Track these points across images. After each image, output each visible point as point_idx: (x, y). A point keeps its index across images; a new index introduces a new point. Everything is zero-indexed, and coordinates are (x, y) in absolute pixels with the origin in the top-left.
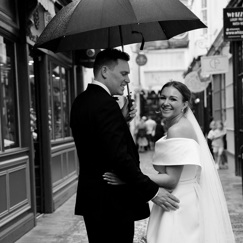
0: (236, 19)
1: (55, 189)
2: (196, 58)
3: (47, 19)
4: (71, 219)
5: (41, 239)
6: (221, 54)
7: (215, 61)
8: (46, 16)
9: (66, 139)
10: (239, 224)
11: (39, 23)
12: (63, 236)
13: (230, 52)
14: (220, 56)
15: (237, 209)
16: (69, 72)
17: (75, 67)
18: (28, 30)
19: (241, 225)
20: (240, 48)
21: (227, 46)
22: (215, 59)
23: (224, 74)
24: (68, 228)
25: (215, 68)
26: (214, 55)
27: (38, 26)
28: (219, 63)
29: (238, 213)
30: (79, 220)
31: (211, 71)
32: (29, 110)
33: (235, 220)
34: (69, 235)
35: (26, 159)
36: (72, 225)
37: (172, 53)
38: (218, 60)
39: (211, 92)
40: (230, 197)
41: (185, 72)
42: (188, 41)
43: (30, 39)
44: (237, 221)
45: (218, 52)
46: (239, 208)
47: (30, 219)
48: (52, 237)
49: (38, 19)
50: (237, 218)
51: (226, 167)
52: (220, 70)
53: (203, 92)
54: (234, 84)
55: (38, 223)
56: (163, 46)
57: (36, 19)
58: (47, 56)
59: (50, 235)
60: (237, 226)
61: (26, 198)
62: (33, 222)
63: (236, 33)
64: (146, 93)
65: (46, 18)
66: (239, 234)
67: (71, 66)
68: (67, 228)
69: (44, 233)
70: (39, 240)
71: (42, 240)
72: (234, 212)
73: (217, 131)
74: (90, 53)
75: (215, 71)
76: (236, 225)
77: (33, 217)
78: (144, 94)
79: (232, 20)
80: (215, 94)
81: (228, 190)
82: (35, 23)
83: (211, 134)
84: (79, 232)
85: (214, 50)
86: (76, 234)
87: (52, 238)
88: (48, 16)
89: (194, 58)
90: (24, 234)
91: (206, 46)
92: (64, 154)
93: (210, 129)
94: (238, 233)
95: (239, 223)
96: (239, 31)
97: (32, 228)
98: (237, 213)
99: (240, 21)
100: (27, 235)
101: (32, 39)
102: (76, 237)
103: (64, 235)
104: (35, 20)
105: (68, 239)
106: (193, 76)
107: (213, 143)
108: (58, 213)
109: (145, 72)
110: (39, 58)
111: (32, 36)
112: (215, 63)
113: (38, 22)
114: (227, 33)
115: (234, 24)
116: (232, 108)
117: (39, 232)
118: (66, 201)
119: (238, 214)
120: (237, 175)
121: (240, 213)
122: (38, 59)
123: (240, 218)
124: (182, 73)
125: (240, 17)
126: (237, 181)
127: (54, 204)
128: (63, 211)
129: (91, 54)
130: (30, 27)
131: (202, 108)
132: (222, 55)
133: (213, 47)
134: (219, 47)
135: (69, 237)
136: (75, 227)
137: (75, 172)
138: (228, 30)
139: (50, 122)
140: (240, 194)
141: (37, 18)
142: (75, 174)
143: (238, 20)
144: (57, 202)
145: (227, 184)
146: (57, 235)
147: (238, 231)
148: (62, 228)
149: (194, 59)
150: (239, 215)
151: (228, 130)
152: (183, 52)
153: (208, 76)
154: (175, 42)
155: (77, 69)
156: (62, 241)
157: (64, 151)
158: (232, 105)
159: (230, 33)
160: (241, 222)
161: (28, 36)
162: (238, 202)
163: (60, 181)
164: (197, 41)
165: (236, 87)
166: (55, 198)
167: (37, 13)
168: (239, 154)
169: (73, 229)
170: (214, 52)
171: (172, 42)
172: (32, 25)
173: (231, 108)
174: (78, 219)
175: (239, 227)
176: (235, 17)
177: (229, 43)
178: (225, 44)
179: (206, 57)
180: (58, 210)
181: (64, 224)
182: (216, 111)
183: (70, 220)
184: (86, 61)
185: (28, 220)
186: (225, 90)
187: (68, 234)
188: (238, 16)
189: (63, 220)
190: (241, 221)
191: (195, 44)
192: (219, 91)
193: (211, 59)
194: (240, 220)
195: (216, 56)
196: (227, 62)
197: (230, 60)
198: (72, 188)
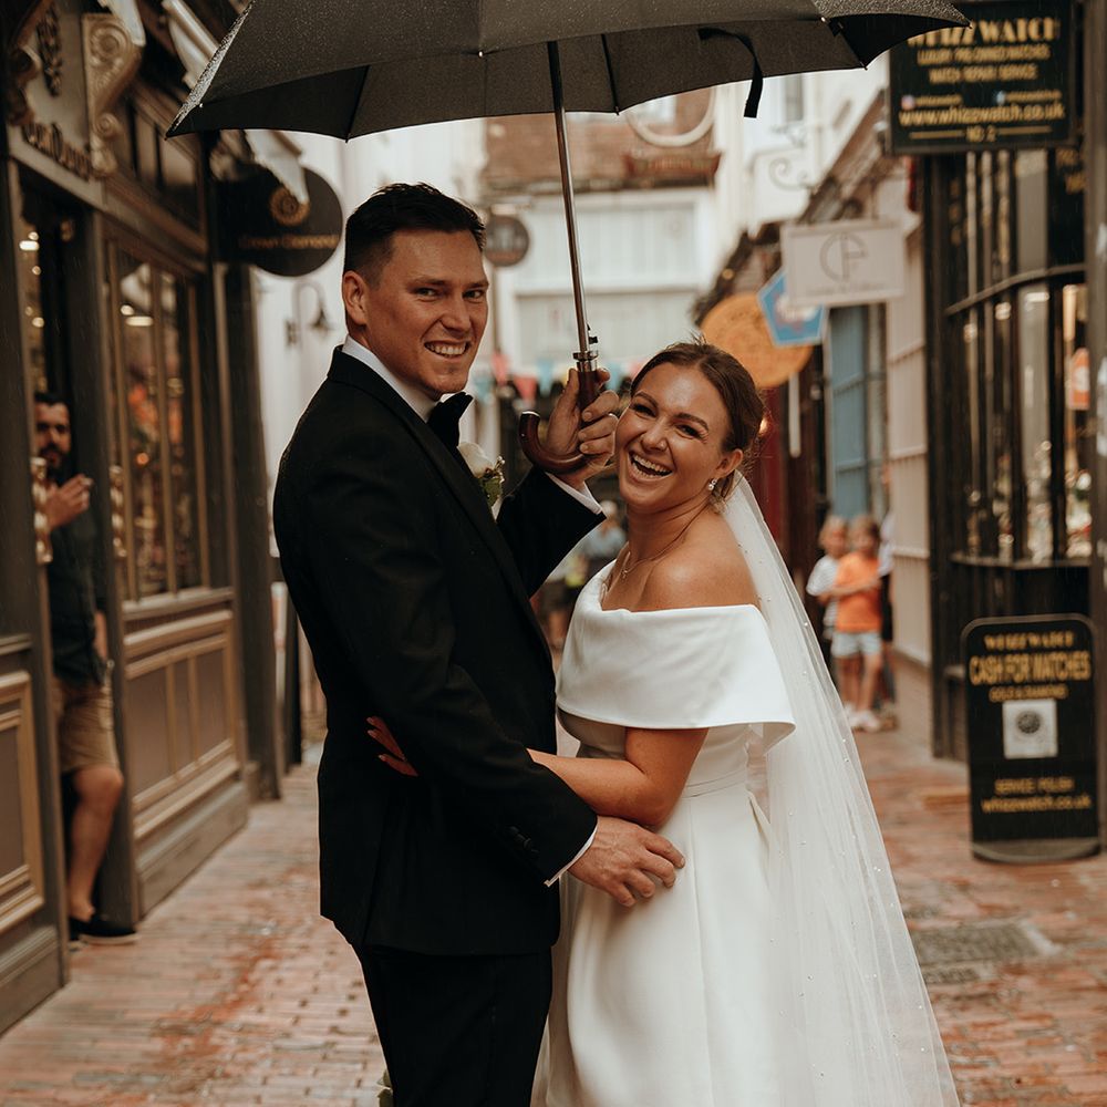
0: (944, 56)
1: (143, 823)
2: (754, 231)
3: (97, 48)
4: (222, 951)
5: (95, 1040)
6: (868, 213)
7: (843, 247)
8: (92, 32)
9: (187, 597)
10: (962, 967)
11: (60, 64)
12: (192, 1028)
13: (912, 206)
14: (866, 222)
15: (949, 901)
16: (191, 294)
17: (220, 271)
18: (13, 99)
19: (969, 972)
20: (955, 186)
21: (900, 178)
22: (845, 235)
23: (882, 307)
24: (211, 993)
25: (846, 276)
26: (837, 217)
27: (56, 82)
28: (863, 255)
29: (955, 918)
30: (256, 960)
31: (829, 292)
32: (28, 465)
33: (945, 949)
34: (218, 1024)
35: (19, 688)
36: (228, 977)
37: (639, 210)
38: (860, 243)
39: (822, 385)
40: (914, 850)
41: (703, 298)
42: (713, 156)
43: (26, 138)
44: (952, 953)
45: (854, 207)
46: (958, 897)
47: (43, 954)
48: (143, 1030)
49: (57, 48)
50: (953, 940)
51: (889, 718)
52: (866, 287)
53: (785, 386)
54: (928, 350)
55: (74, 972)
56: (598, 177)
57: (47, 44)
58: (97, 219)
59: (135, 1024)
60: (951, 974)
61: (22, 862)
62: (53, 965)
63: (945, 117)
64: (527, 390)
65: (92, 43)
66: (963, 1009)
67: (200, 266)
68: (206, 993)
69: (108, 1017)
70: (86, 1044)
71: (100, 1045)
72: (935, 913)
73: (853, 561)
74: (286, 207)
75: (843, 290)
76: (946, 969)
77: (54, 946)
78: (518, 394)
79: (927, 58)
80: (839, 393)
81: (902, 822)
82: (46, 63)
83: (826, 575)
84: (260, 1011)
85: (837, 196)
86: (246, 1016)
87: (143, 1034)
88: (100, 32)
89: (741, 233)
90: (18, 1021)
91: (805, 176)
92: (181, 664)
93: (821, 553)
94: (959, 1004)
95: (959, 960)
96: (957, 107)
97: (51, 994)
98: (948, 917)
99: (961, 65)
100: (30, 1023)
101: (33, 139)
102: (250, 1032)
103: (194, 1021)
104: (45, 53)
105: (214, 1040)
106: (741, 314)
107: (833, 615)
108: (162, 926)
109: (521, 298)
110: (65, 226)
111: (31, 125)
112: (846, 256)
113: (55, 61)
114: (906, 119)
115: (937, 77)
116: (920, 456)
117: (80, 1012)
118: (193, 872)
119: (954, 924)
120: (938, 754)
121: (961, 919)
122: (58, 232)
123: (965, 941)
124: (687, 302)
125: (962, 46)
126: (940, 781)
127: (140, 886)
128: (181, 919)
129: (290, 211)
130: (25, 85)
131: (781, 458)
132: (875, 217)
133: (830, 181)
134: (863, 182)
135: (219, 1031)
136: (244, 987)
137: (225, 745)
138: (908, 102)
139: (117, 521)
140: (960, 836)
141: (52, 42)
142: (226, 754)
143: (953, 57)
144: (153, 878)
145: (899, 795)
146: (165, 1024)
147: (957, 998)
148: (185, 994)
149: (744, 237)
150: (960, 927)
151: (897, 558)
152: (690, 207)
153: (808, 313)
154: (658, 159)
155: (228, 278)
156: (192, 1049)
157: (177, 653)
158: (919, 446)
159: (919, 118)
160: (969, 957)
161: (14, 123)
162: (950, 872)
163: (165, 783)
164: (755, 157)
165: (936, 364)
166: (144, 861)
167: (49, 21)
168: (956, 662)
169: (232, 997)
170: (835, 207)
171: (646, 162)
172: (34, 77)
173: (913, 457)
174: (254, 954)
175: (962, 981)
176: (938, 46)
177: (906, 162)
178: (889, 168)
179: (804, 228)
180: (159, 913)
181: (190, 974)
182: (842, 472)
183: (216, 957)
184: (270, 243)
185: (34, 960)
186: (883, 376)
187: (214, 1018)
188: (955, 40)
189: (187, 960)
190: (970, 952)
191: (751, 169)
192: (858, 384)
193: (825, 238)
194: (965, 948)
195: (845, 224)
196: (897, 249)
197: (910, 239)
198: (214, 815)
